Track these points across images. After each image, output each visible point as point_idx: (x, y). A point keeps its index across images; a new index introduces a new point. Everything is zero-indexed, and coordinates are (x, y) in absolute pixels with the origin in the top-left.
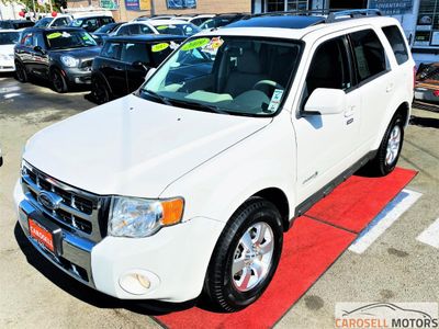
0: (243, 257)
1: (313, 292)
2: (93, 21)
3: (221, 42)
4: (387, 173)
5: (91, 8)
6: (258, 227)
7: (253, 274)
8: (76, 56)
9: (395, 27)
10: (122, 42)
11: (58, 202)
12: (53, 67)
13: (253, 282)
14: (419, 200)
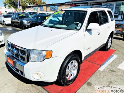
0: (69, 70)
1: (89, 81)
2: (32, 13)
3: (64, 12)
4: (108, 50)
5: (31, 10)
6: (74, 61)
7: (72, 75)
8: (26, 20)
9: (110, 11)
10: (38, 16)
11: (15, 52)
12: (20, 23)
13: (72, 77)
14: (117, 57)
